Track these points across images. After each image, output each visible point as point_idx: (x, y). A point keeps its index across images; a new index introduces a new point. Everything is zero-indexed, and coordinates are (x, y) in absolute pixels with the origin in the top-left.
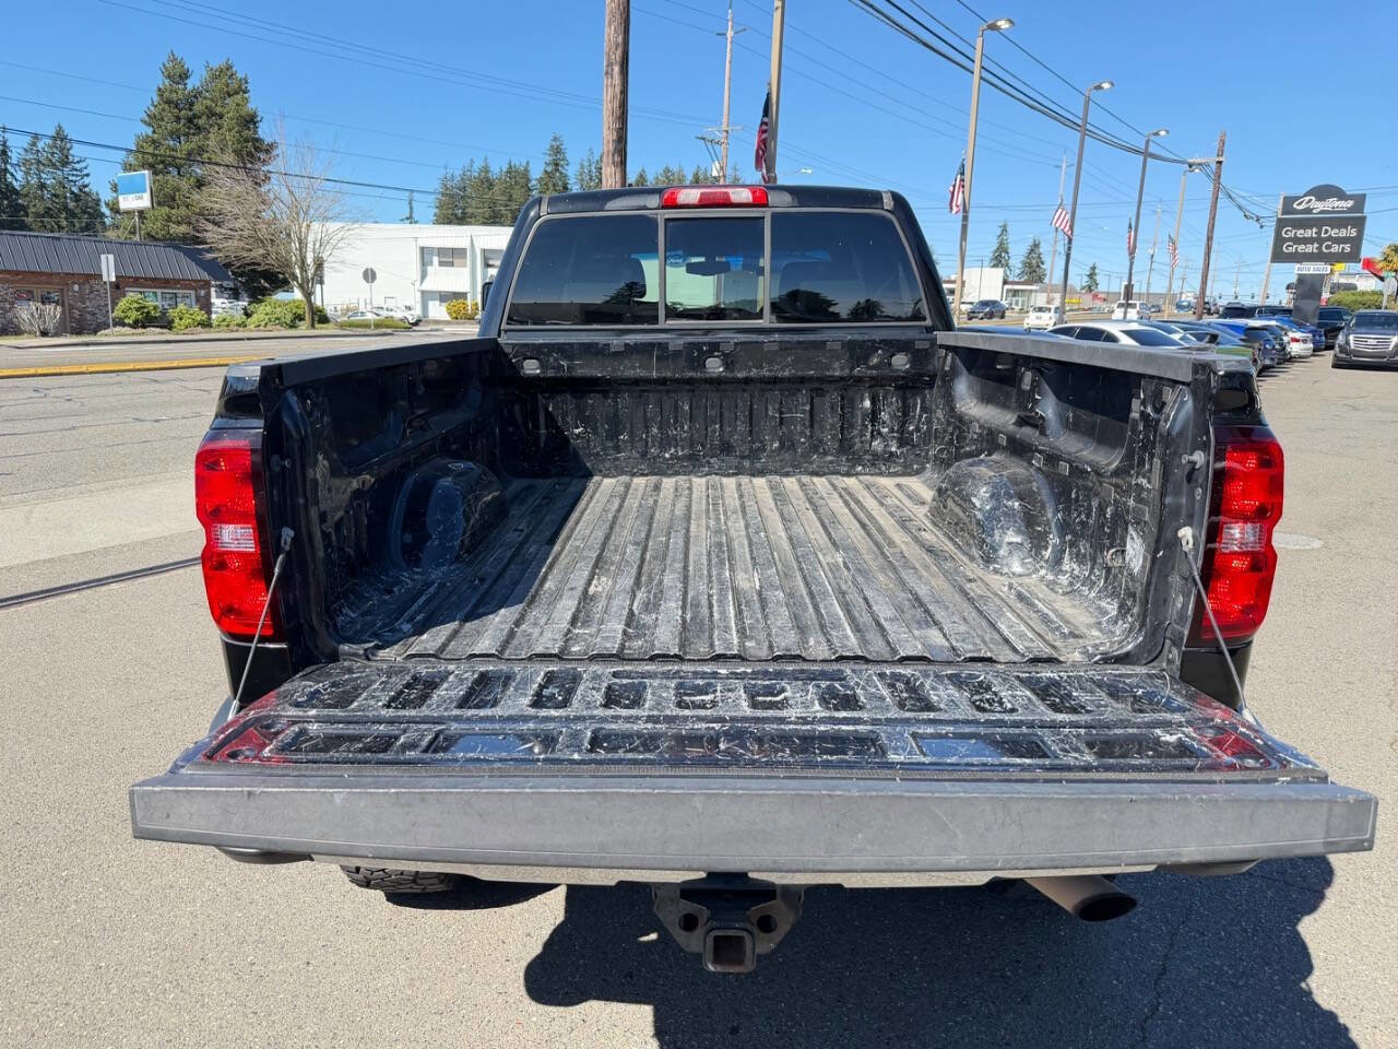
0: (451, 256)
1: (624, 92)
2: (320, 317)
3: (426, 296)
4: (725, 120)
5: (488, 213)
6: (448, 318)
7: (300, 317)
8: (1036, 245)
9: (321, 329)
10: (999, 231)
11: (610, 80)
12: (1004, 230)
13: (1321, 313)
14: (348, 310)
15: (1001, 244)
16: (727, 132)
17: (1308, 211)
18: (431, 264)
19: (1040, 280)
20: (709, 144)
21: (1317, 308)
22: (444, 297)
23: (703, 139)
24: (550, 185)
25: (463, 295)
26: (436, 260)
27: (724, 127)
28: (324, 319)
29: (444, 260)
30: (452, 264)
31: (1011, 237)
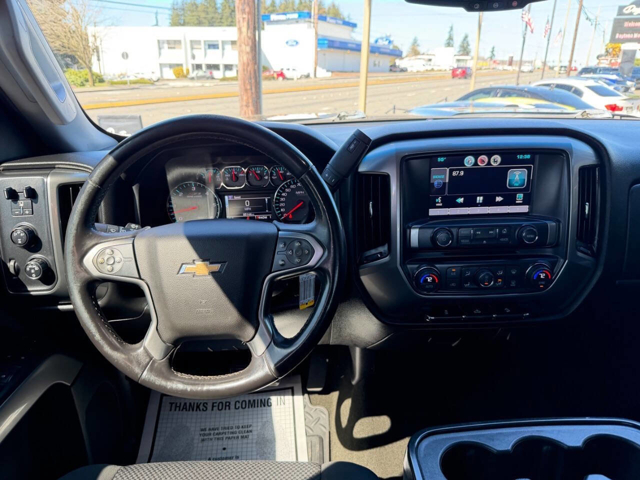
0: (174, 44)
2: (100, 79)
3: (162, 65)
5: (196, 22)
6: (174, 77)
7: (87, 81)
8: (466, 37)
9: (99, 87)
10: (449, 29)
12: (452, 29)
13: (634, 71)
14: (122, 74)
15: (450, 36)
17: (631, 14)
18: (163, 48)
19: (467, 54)
21: (632, 68)
22: (171, 66)
24: (227, 6)
25: (181, 65)
26: (166, 46)
28: (102, 81)
29: (170, 46)
30: (174, 48)
31: (454, 32)
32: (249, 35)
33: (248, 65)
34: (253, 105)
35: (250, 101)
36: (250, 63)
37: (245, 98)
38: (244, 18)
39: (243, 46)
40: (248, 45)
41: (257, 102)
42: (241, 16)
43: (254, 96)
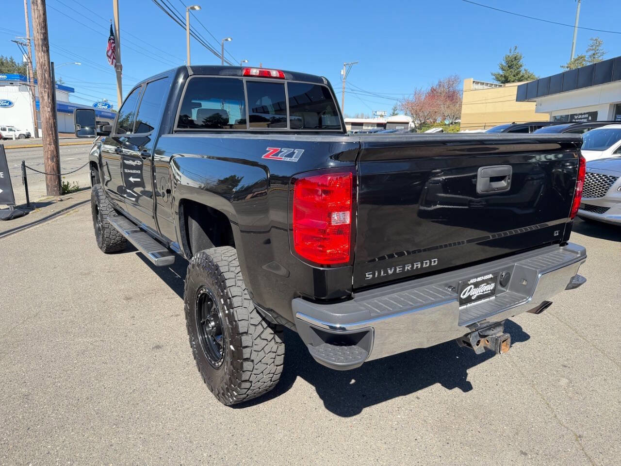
1: (45, 14)
4: (27, 33)
11: (36, 7)
16: (30, 40)
20: (20, 45)
23: (17, 42)
27: (28, 37)
32: (49, 101)
33: (50, 119)
34: (54, 144)
35: (52, 141)
36: (51, 118)
37: (48, 139)
38: (45, 91)
39: (46, 108)
40: (49, 107)
41: (56, 142)
42: (43, 89)
43: (54, 138)
